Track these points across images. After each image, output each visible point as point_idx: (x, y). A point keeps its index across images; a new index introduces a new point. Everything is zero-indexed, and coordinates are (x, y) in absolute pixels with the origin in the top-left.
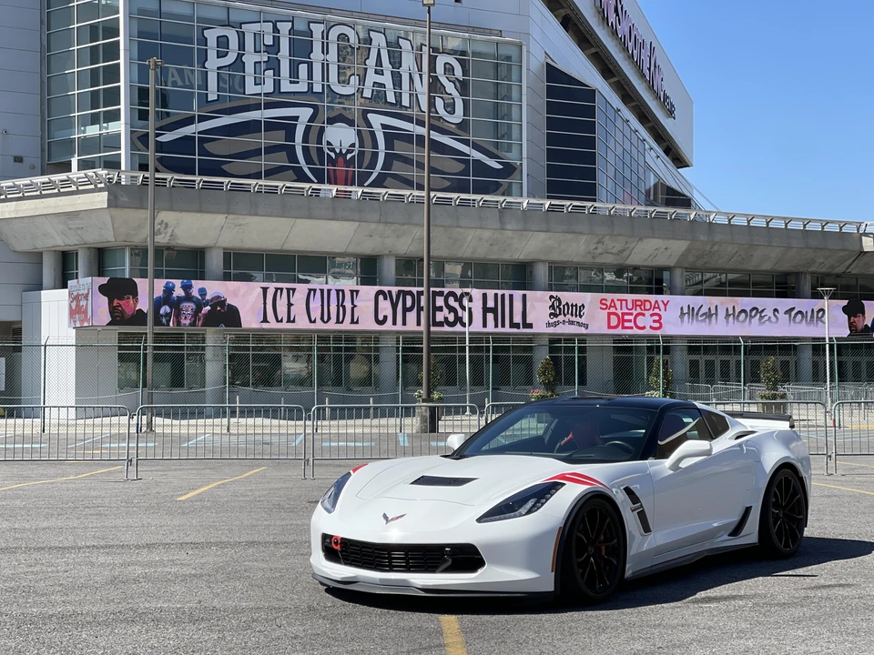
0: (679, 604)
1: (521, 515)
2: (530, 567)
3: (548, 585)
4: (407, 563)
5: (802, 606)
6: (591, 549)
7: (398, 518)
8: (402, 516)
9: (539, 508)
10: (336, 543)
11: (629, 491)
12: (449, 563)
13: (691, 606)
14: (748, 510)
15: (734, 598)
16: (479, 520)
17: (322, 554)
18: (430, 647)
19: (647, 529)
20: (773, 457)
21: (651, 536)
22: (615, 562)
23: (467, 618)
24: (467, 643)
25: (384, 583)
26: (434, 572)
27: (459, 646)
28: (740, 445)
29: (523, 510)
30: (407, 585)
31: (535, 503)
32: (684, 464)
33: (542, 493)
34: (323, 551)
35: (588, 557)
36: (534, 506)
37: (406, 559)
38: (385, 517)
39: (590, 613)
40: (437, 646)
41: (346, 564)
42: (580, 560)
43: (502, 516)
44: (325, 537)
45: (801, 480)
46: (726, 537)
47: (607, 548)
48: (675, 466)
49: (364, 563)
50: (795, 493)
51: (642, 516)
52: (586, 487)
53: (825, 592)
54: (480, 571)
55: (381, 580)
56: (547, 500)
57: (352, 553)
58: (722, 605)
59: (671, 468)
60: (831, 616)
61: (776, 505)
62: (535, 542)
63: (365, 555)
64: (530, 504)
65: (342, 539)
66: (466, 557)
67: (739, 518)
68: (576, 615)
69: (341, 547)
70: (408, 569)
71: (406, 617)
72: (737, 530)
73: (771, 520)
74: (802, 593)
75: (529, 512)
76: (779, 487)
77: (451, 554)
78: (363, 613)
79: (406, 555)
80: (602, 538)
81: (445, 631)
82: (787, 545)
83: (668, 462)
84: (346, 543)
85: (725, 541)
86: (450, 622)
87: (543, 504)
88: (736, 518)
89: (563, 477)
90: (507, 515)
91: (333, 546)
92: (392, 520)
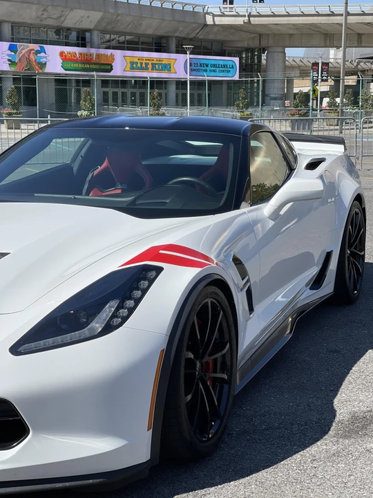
6: (199, 369)
9: (125, 319)
14: (328, 256)
16: (16, 350)
19: (251, 307)
21: (253, 319)
22: (227, 378)
31: (118, 309)
33: (125, 289)
36: (114, 316)
43: (59, 338)
48: (276, 214)
56: (137, 301)
59: (271, 217)
64: (108, 311)
67: (321, 266)
75: (108, 329)
85: (309, 297)
89: (153, 253)
90: (68, 337)
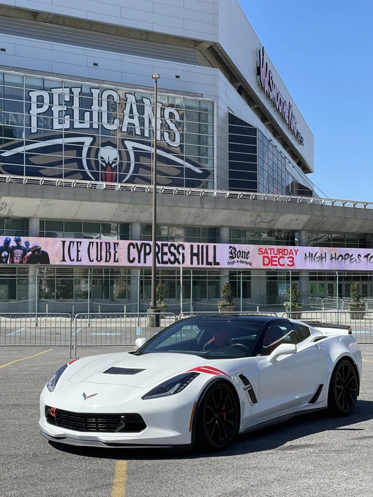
0: (272, 451)
1: (171, 394)
2: (174, 428)
3: (187, 439)
4: (97, 425)
5: (349, 452)
6: (216, 416)
7: (92, 396)
8: (95, 395)
9: (182, 390)
10: (53, 412)
11: (242, 377)
12: (123, 426)
13: (280, 452)
14: (321, 386)
15: (308, 446)
16: (143, 398)
17: (45, 419)
18: (103, 486)
19: (254, 400)
20: (337, 352)
21: (256, 405)
22: (232, 424)
24: (128, 482)
25: (82, 439)
26: (114, 432)
27: (122, 485)
28: (316, 346)
29: (172, 391)
30: (96, 440)
31: (180, 386)
32: (279, 359)
33: (185, 380)
34: (46, 416)
35: (214, 421)
36: (179, 388)
37: (97, 423)
38: (84, 395)
39: (213, 458)
40: (108, 485)
41: (59, 426)
42: (208, 423)
43: (158, 395)
44: (47, 408)
45: (355, 367)
46: (307, 404)
47: (227, 414)
48: (274, 360)
49: (70, 425)
50: (351, 375)
51: (251, 393)
52: (213, 376)
53: (365, 442)
54: (143, 432)
55: (80, 436)
56: (187, 384)
57: (63, 418)
58: (299, 452)
59: (271, 361)
60: (366, 460)
61: (339, 383)
62: (177, 412)
63: (70, 420)
64: (177, 386)
65: (57, 409)
66: (134, 422)
67: (316, 391)
68: (204, 460)
69: (56, 415)
71: (94, 462)
72: (314, 399)
73: (336, 392)
74: (351, 443)
75: (176, 392)
76: (341, 371)
77: (124, 420)
78: (68, 459)
79: (96, 420)
80: (224, 408)
81: (116, 472)
82: (346, 408)
83: (269, 358)
84: (59, 412)
85: (306, 406)
86: (121, 465)
87: (185, 387)
88: (313, 392)
89: (199, 369)
90: (162, 394)
91: (51, 414)
92: (88, 397)
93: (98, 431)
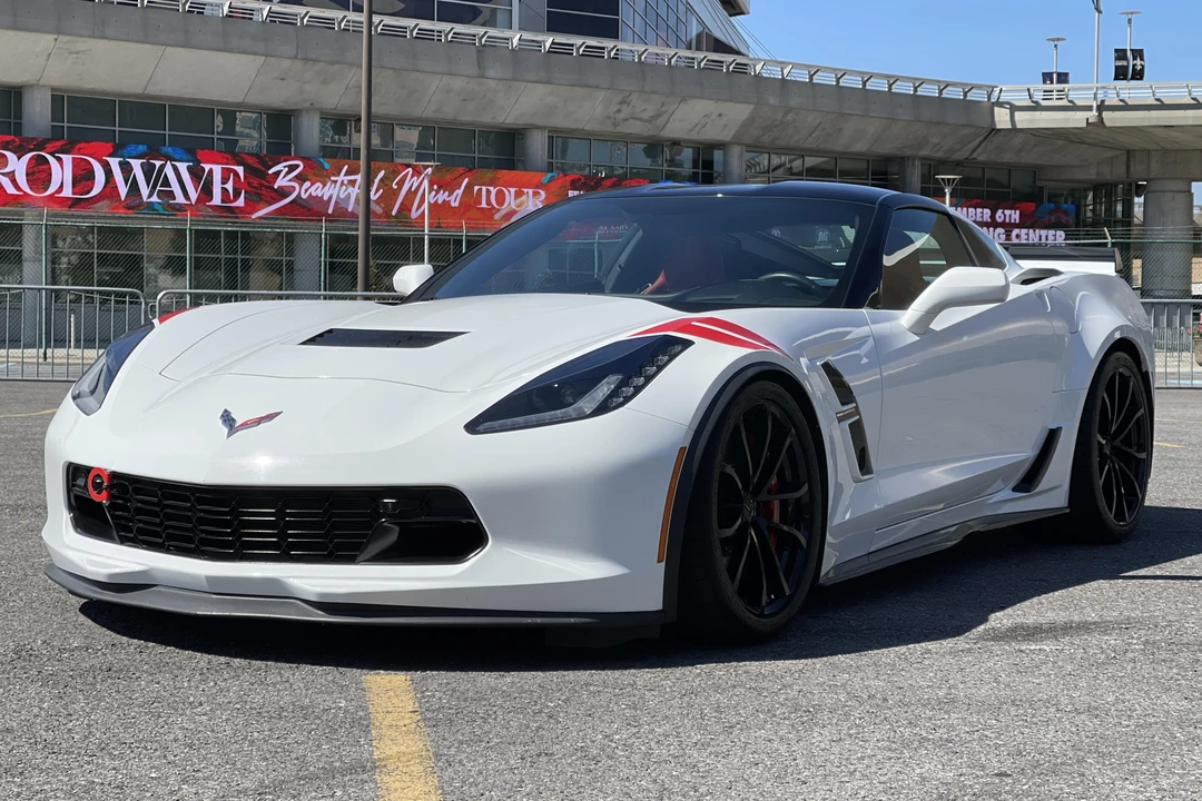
1: (582, 416)
2: (604, 551)
3: (649, 596)
4: (282, 535)
6: (750, 509)
7: (259, 421)
8: (270, 417)
10: (98, 487)
11: (831, 373)
12: (392, 538)
14: (1052, 437)
16: (473, 427)
17: (65, 517)
18: (331, 772)
19: (865, 465)
20: (1101, 324)
22: (803, 541)
23: (441, 682)
24: (438, 756)
25: (219, 588)
26: (351, 560)
27: (416, 769)
28: (1039, 294)
29: (586, 405)
30: (282, 594)
31: (619, 387)
32: (938, 324)
33: (635, 361)
34: (71, 508)
35: (745, 528)
37: (281, 527)
38: (227, 419)
39: (754, 666)
40: (351, 770)
41: (123, 541)
42: (730, 532)
43: (533, 417)
44: (75, 472)
45: (1145, 379)
46: (1007, 493)
47: (784, 504)
48: (922, 326)
49: (169, 538)
50: (1134, 407)
51: (857, 431)
52: (744, 350)
54: (475, 559)
55: (210, 580)
56: (649, 379)
57: (139, 511)
61: (1103, 428)
62: (617, 482)
63: (169, 517)
64: (603, 390)
65: (115, 475)
66: (437, 522)
67: (1036, 453)
69: (111, 497)
70: (284, 553)
71: (272, 678)
72: (1029, 479)
73: (1096, 460)
75: (603, 408)
76: (1110, 389)
77: (398, 514)
78: (160, 666)
79: (280, 514)
80: (774, 480)
81: (378, 717)
82: (1120, 515)
83: (907, 317)
84: (125, 486)
85: (1008, 504)
86: (390, 691)
87: (638, 390)
88: (1027, 453)
91: (94, 495)
92: (245, 425)
93: (285, 557)
